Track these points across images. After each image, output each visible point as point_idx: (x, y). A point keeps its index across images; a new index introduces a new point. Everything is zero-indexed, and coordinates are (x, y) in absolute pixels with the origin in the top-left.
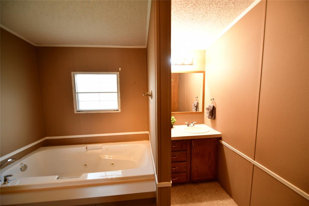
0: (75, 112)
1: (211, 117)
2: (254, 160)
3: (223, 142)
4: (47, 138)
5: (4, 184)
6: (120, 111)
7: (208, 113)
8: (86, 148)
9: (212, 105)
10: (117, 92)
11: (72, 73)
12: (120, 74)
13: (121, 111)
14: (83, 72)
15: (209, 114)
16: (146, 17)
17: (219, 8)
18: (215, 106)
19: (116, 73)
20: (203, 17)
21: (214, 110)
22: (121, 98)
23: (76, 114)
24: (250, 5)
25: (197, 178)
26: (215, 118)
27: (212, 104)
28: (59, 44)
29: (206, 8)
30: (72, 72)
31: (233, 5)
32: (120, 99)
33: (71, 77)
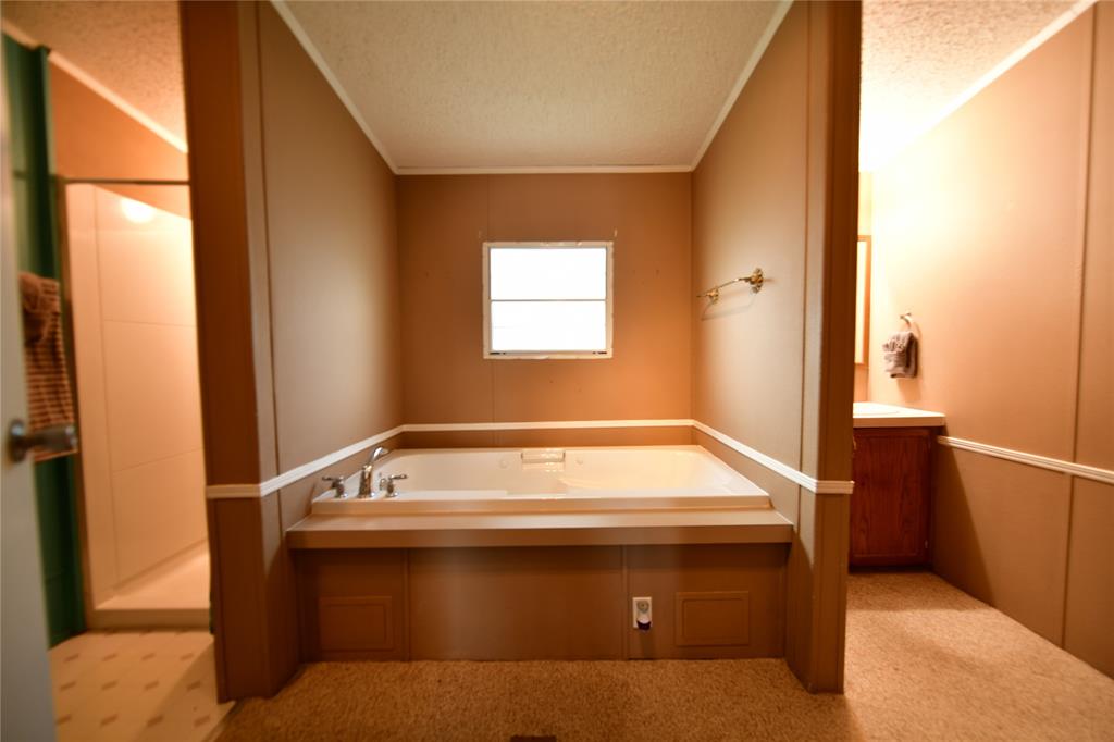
0: (487, 356)
1: (905, 371)
2: (1074, 461)
3: (953, 441)
4: (406, 428)
5: (387, 497)
6: (609, 355)
7: (893, 358)
8: (522, 456)
9: (905, 334)
10: (604, 297)
11: (486, 244)
12: (614, 246)
13: (614, 354)
14: (514, 243)
15: (896, 361)
16: (735, 80)
17: (946, 46)
18: (916, 335)
19: (604, 243)
20: (893, 72)
21: (913, 347)
22: (616, 316)
23: (490, 360)
24: (1039, 32)
25: (864, 556)
26: (916, 373)
27: (902, 330)
28: (460, 167)
29: (912, 46)
30: (485, 240)
31: (990, 36)
32: (611, 320)
33: (481, 256)
